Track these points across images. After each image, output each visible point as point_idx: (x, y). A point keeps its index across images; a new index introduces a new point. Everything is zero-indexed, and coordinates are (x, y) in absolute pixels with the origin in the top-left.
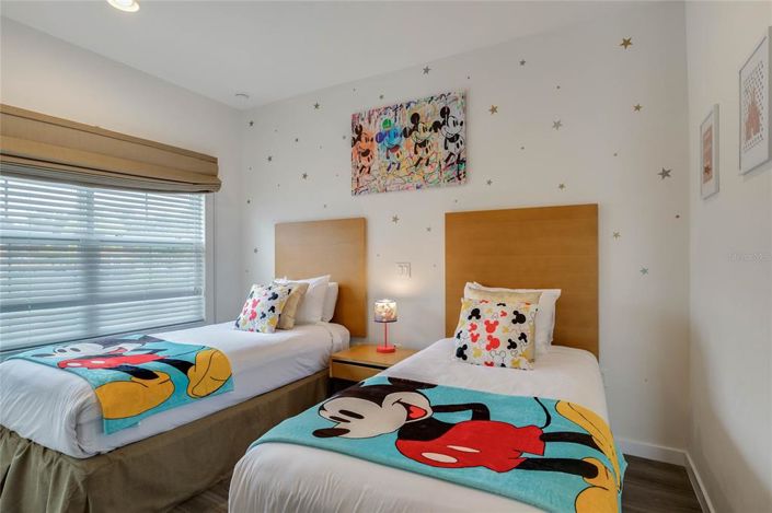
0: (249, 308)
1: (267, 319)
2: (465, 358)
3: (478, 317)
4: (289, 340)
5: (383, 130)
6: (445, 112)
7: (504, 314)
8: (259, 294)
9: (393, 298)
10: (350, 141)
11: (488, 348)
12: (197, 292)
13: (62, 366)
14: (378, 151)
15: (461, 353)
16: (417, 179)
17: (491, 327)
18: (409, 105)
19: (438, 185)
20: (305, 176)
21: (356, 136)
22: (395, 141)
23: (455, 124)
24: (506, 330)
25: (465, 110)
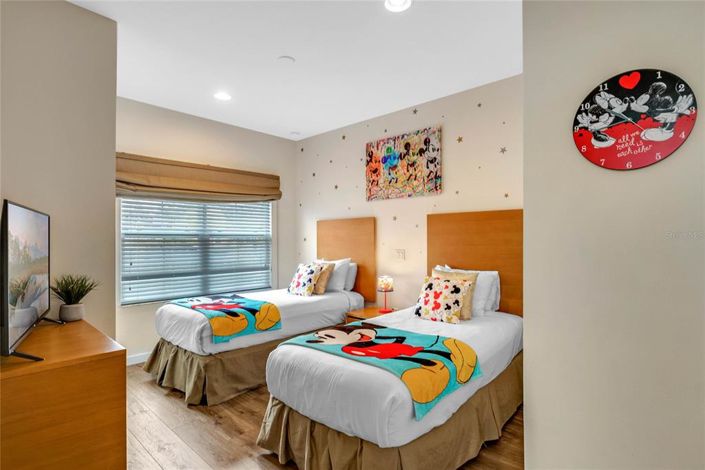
0: (296, 279)
1: (306, 288)
2: (420, 315)
3: (431, 289)
4: (320, 301)
5: (386, 154)
6: (427, 142)
7: (447, 287)
8: (303, 270)
9: (391, 275)
10: (365, 162)
11: (433, 309)
12: (267, 268)
13: (193, 308)
14: (383, 169)
15: (418, 313)
16: (409, 190)
17: (437, 296)
18: (403, 136)
19: (422, 194)
20: (336, 187)
21: (369, 159)
22: (395, 162)
23: (434, 150)
24: (446, 297)
25: (440, 140)
